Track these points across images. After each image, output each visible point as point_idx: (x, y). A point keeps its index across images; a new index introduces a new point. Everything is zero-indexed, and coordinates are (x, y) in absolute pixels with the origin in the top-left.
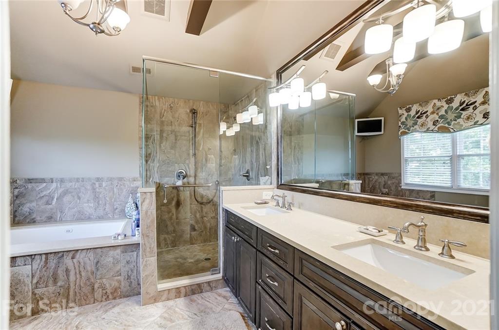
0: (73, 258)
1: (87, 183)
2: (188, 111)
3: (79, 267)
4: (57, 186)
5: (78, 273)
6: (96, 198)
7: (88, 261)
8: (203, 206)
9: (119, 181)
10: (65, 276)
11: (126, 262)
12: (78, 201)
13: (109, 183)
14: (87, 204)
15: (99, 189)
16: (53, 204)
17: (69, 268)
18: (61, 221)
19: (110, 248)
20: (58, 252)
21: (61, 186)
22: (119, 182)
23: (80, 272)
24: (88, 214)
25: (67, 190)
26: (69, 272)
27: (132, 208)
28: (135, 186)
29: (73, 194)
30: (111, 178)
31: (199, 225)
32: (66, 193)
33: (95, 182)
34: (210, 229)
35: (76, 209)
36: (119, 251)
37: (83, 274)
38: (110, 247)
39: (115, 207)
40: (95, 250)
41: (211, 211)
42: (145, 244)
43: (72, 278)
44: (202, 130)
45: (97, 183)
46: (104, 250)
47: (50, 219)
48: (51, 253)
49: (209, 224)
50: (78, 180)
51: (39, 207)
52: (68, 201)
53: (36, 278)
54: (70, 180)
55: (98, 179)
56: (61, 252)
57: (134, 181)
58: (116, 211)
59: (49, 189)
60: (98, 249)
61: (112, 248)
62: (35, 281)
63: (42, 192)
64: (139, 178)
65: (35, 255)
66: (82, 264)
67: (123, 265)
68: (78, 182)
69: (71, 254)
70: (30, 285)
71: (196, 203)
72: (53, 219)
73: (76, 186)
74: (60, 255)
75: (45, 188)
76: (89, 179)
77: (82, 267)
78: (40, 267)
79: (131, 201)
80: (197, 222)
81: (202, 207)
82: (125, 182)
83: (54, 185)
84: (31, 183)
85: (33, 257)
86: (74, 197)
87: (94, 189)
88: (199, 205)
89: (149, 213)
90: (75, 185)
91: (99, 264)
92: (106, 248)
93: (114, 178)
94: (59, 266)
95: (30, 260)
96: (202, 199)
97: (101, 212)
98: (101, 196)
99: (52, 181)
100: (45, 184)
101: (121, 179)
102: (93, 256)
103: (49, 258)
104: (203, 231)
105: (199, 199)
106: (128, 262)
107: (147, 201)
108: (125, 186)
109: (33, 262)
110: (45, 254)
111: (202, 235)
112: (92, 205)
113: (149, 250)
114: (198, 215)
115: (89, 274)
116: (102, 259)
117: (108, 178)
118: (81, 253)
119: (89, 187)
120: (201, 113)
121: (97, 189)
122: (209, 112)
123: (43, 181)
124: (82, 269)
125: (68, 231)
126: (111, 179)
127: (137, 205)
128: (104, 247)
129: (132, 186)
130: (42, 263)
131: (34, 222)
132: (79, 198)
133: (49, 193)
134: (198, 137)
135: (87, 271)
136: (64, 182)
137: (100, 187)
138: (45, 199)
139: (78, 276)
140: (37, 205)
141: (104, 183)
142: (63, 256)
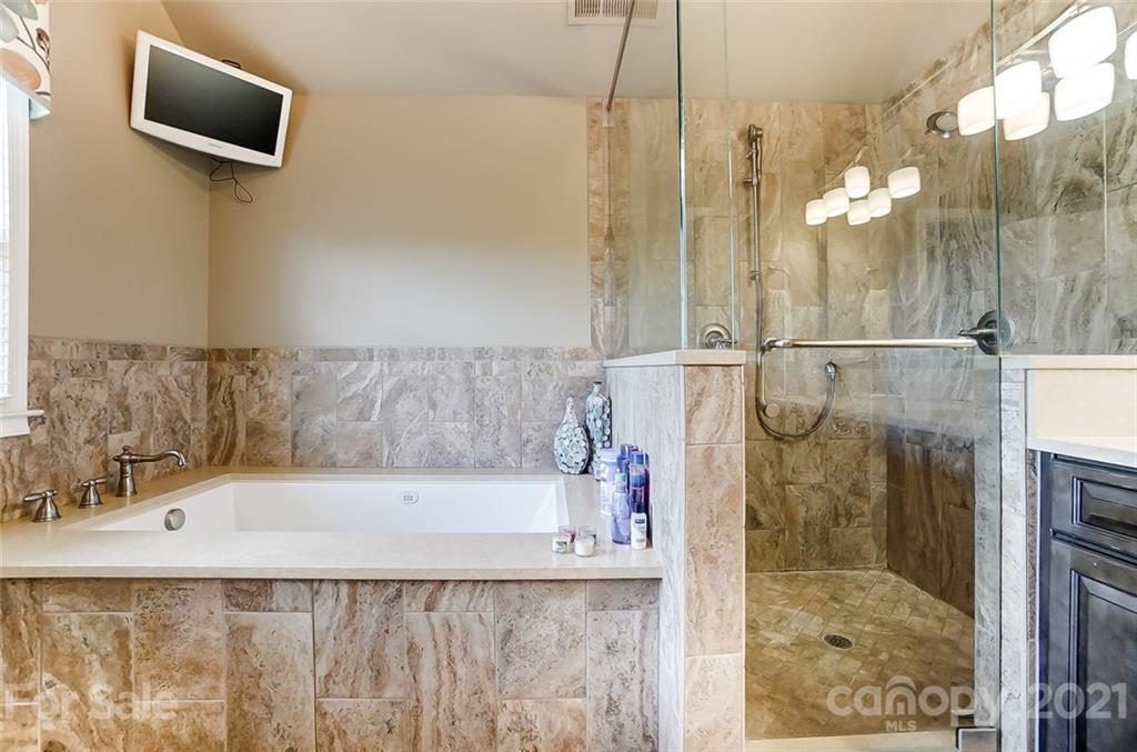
0: (429, 608)
1: (452, 363)
2: (734, 135)
3: (448, 640)
4: (381, 371)
5: (445, 663)
6: (475, 407)
7: (476, 626)
8: (784, 446)
9: (536, 358)
10: (407, 668)
11: (603, 648)
12: (431, 412)
13: (508, 364)
14: (453, 425)
15: (482, 381)
16: (374, 418)
17: (416, 640)
18: (392, 468)
19: (548, 585)
20: (386, 582)
21: (390, 370)
22: (536, 363)
23: (451, 661)
24: (454, 452)
25: (405, 382)
26: (419, 656)
27: (575, 439)
28: (580, 375)
29: (419, 392)
30: (514, 350)
31: (772, 510)
32: (402, 389)
33: (472, 361)
34: (807, 524)
35: (425, 435)
36: (578, 601)
37: (461, 670)
38: (551, 581)
39: (524, 436)
40: (499, 586)
41: (812, 465)
42: (699, 593)
43: (427, 679)
44: (778, 197)
45: (478, 364)
46: (530, 591)
47: (368, 462)
48: (365, 582)
49: (802, 509)
50: (429, 354)
51: (342, 426)
52: (409, 413)
53: (324, 657)
54: (413, 356)
55: (480, 353)
56: (394, 581)
57: (577, 358)
58: (528, 449)
59: (365, 378)
60: (510, 586)
61: (556, 587)
62: (322, 671)
63: (348, 383)
64: (590, 351)
65: (321, 581)
66: (458, 632)
67: (594, 655)
68: (432, 359)
69: (423, 594)
70: (310, 680)
71: (764, 436)
72: (373, 461)
73: (426, 372)
74: (391, 590)
75: (357, 375)
76: (459, 352)
77: (456, 644)
78: (335, 626)
79: (570, 418)
80: (765, 499)
81: (782, 450)
82: (550, 363)
83: (375, 366)
84: (326, 360)
85: (316, 585)
86: (421, 402)
87: (469, 380)
88: (771, 442)
89: (719, 459)
90: (423, 369)
91: (512, 644)
92: (534, 586)
93: (521, 351)
94: (387, 631)
95: (308, 596)
96: (782, 424)
97: (488, 451)
98: (486, 402)
99: (370, 354)
100: (355, 364)
101: (539, 353)
102: (491, 608)
103: (358, 597)
104: (781, 531)
105: (772, 424)
106: (610, 648)
107: (711, 406)
108: (552, 374)
109: (316, 605)
110: (348, 581)
111: (780, 542)
112: (465, 427)
113: (717, 621)
114: (768, 476)
115: (481, 673)
116: (523, 623)
117: (506, 349)
118: (453, 590)
119: (457, 376)
120: (774, 142)
121: (478, 382)
122: (798, 134)
123: (349, 354)
124: (457, 653)
125: (408, 498)
126: (513, 354)
127: (587, 431)
128: (530, 581)
129: (571, 373)
130: (341, 612)
131: (334, 465)
132: (433, 406)
133: (365, 388)
134: (767, 218)
135: (475, 662)
136: (397, 360)
137: (485, 374)
138: (354, 407)
139: (445, 674)
140: (340, 419)
141: (494, 363)
142: (399, 595)
